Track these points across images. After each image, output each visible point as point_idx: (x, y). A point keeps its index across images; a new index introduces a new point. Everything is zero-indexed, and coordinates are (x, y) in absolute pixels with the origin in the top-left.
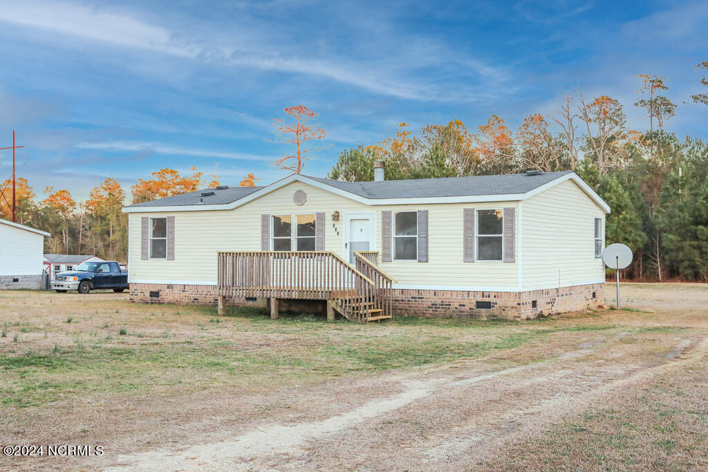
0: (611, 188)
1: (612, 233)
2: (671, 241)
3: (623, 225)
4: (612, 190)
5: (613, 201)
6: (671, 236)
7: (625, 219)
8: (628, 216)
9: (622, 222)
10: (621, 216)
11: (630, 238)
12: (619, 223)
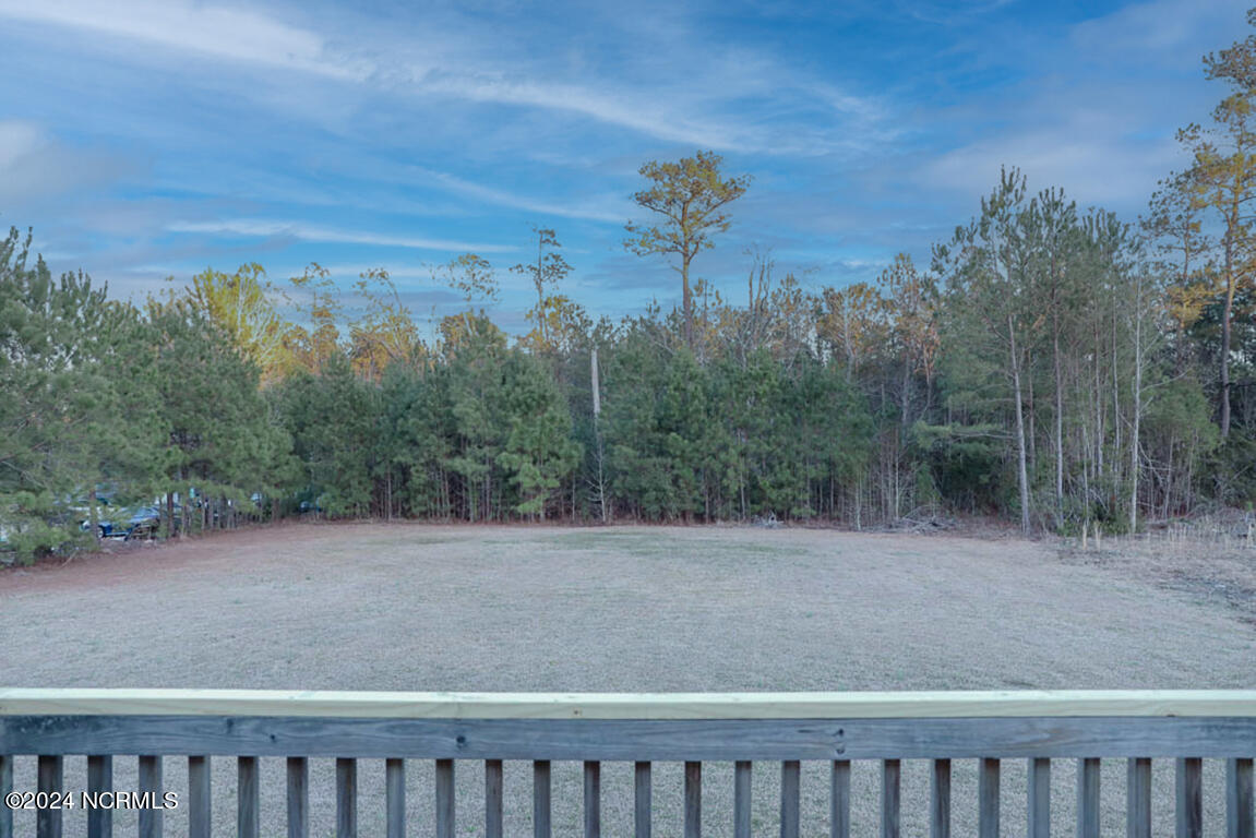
0: (525, 368)
1: (532, 442)
2: (627, 458)
3: (551, 430)
4: (528, 371)
5: (531, 388)
6: (625, 449)
7: (552, 419)
8: (558, 415)
9: (547, 423)
10: (546, 415)
11: (561, 453)
12: (543, 425)
